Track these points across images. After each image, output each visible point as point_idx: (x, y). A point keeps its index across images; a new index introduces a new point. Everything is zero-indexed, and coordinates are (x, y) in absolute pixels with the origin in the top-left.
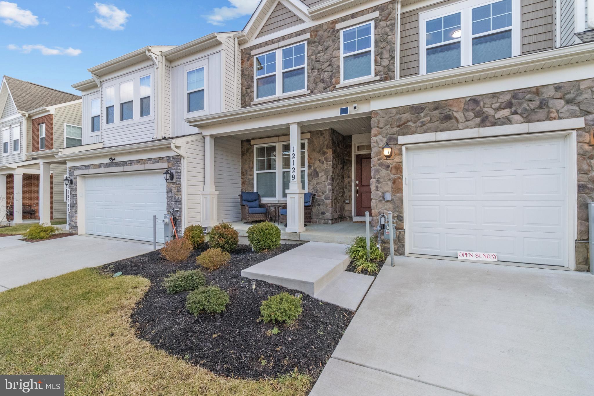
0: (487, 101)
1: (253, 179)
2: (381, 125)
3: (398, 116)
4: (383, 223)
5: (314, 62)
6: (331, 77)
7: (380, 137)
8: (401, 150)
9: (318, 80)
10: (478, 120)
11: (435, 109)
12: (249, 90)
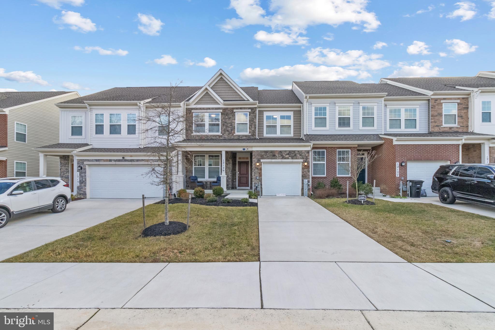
0: (284, 152)
1: (192, 170)
2: (256, 155)
3: (261, 153)
4: (257, 186)
5: (224, 122)
6: (232, 130)
7: (255, 159)
8: (261, 164)
9: (226, 130)
10: (282, 157)
11: (271, 152)
12: (190, 128)
